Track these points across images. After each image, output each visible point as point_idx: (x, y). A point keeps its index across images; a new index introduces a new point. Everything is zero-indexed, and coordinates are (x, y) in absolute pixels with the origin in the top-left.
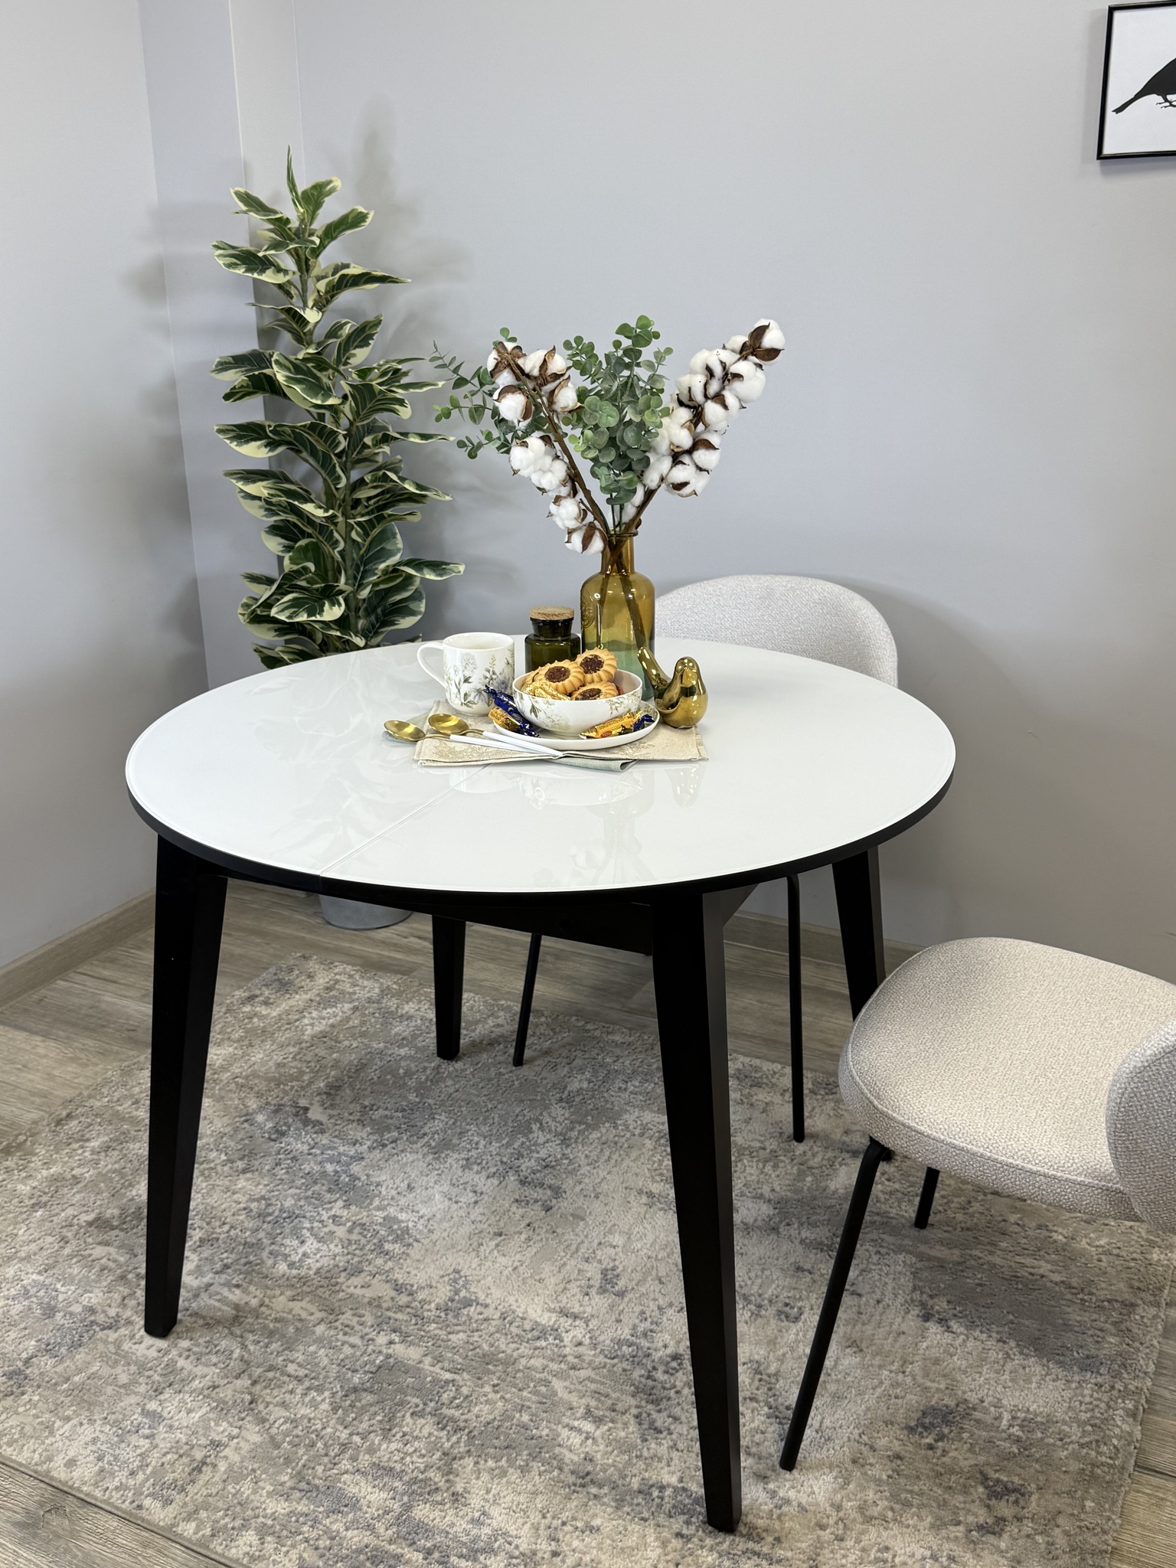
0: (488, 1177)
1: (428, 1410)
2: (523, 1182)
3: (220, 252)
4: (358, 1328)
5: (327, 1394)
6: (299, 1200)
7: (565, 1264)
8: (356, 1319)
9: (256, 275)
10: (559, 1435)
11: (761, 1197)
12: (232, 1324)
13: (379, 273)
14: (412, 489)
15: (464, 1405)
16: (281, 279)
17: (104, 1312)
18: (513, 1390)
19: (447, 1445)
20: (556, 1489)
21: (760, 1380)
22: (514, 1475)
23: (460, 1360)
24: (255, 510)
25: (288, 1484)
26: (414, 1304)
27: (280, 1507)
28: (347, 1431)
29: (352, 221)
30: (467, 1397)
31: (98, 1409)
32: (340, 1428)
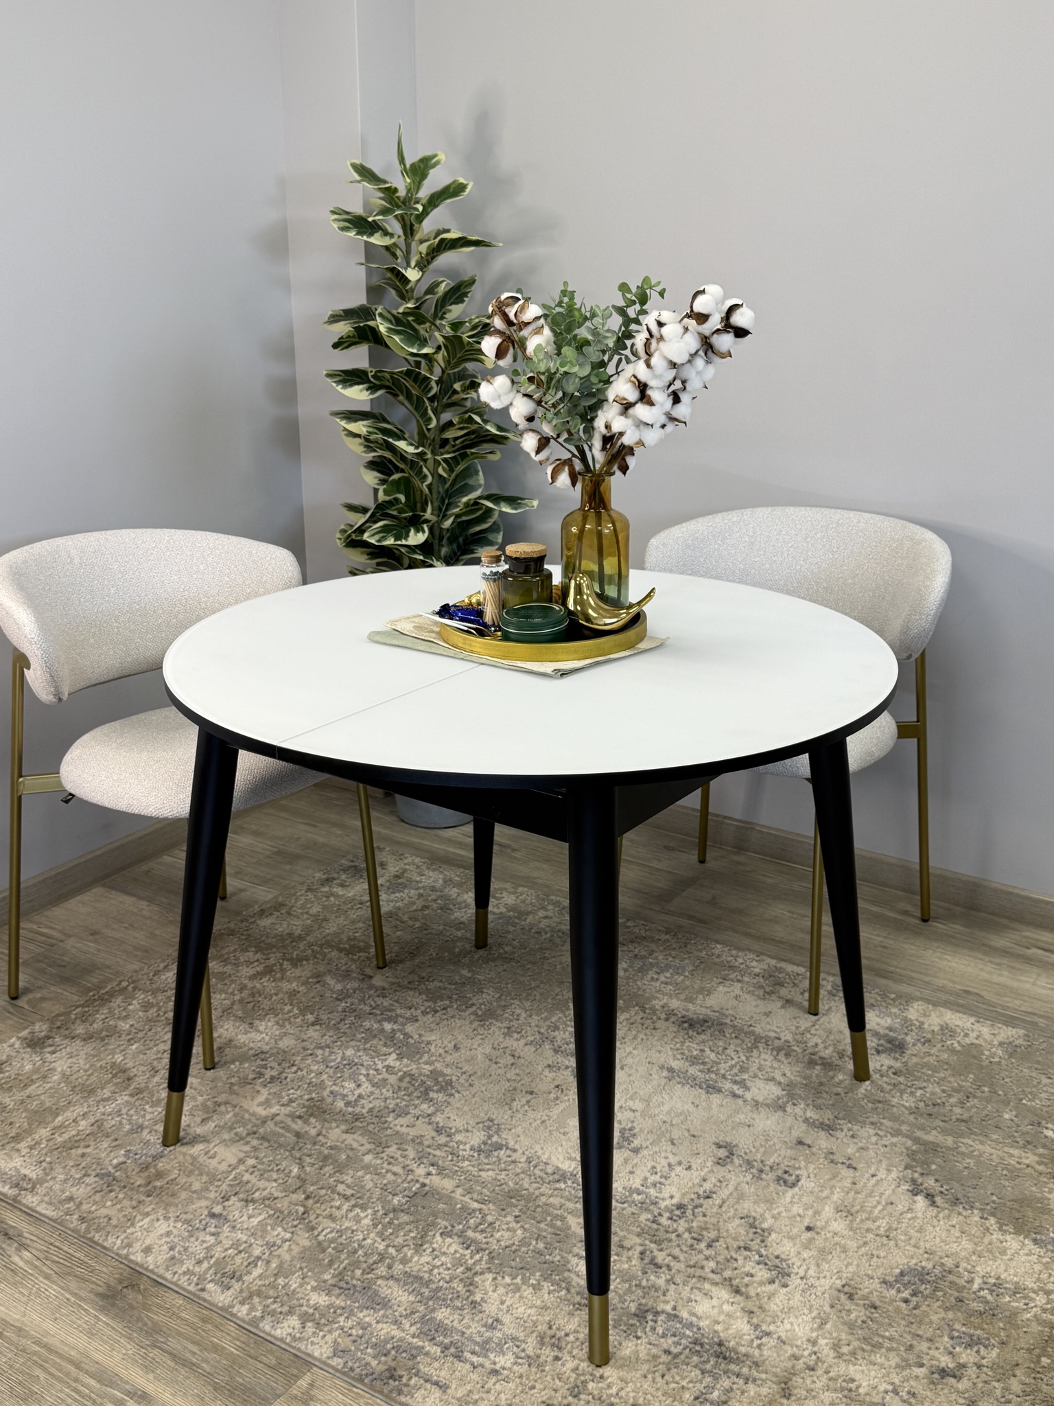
0: (526, 1044)
1: (455, 1231)
3: (336, 216)
4: (401, 1159)
5: (370, 1211)
6: (359, 1051)
8: (399, 1152)
9: (365, 238)
10: (568, 1262)
11: (773, 1079)
12: (293, 1148)
13: (474, 238)
14: (494, 430)
15: (488, 1230)
16: (387, 241)
18: (532, 1221)
19: (470, 1262)
20: (561, 1305)
21: (755, 1233)
22: (527, 1292)
23: (488, 1193)
24: (356, 446)
25: (330, 1282)
26: (451, 1144)
27: (321, 1299)
28: (384, 1243)
29: (454, 190)
30: (491, 1224)
31: (172, 1209)
32: (379, 1240)
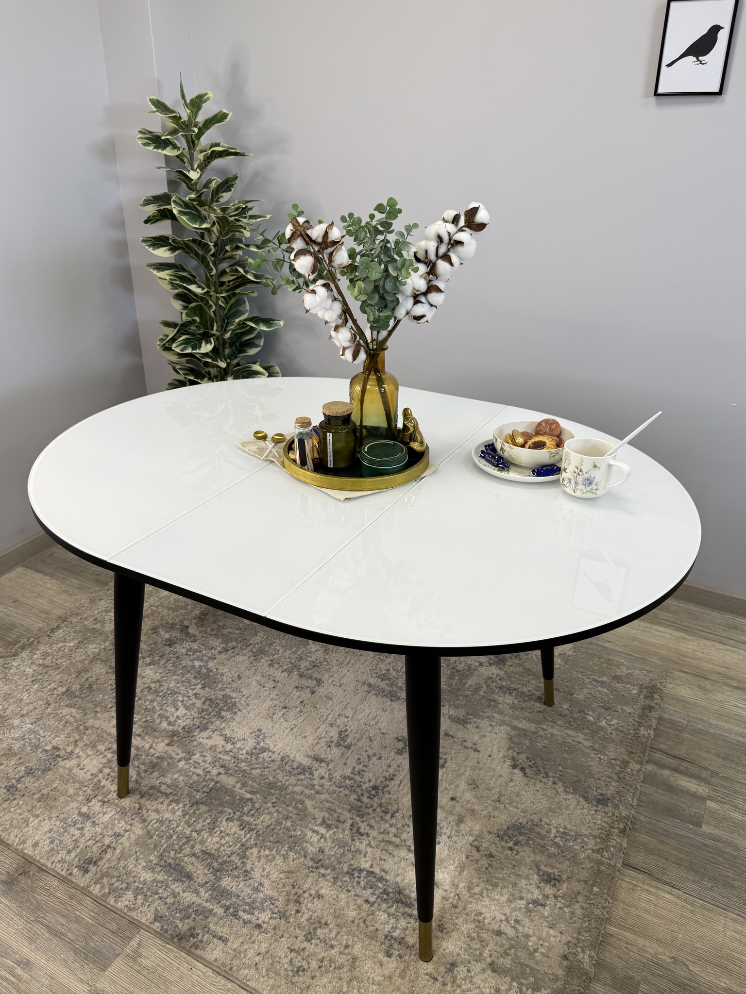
0: (282, 672)
1: (236, 817)
2: (301, 676)
3: (142, 135)
4: (202, 764)
5: (181, 805)
6: (178, 683)
7: (319, 727)
8: (202, 758)
9: (160, 151)
10: (306, 835)
13: (233, 150)
14: (252, 278)
15: (256, 814)
16: (175, 153)
17: (64, 749)
18: (284, 806)
19: (244, 840)
20: (301, 869)
22: (279, 860)
23: (256, 786)
24: (165, 286)
25: (155, 862)
26: (234, 750)
27: (148, 877)
28: (190, 829)
29: (219, 118)
30: (258, 809)
31: (55, 810)
32: (186, 827)
